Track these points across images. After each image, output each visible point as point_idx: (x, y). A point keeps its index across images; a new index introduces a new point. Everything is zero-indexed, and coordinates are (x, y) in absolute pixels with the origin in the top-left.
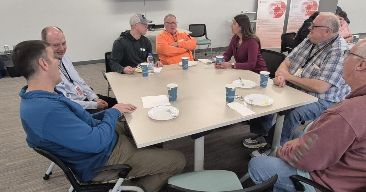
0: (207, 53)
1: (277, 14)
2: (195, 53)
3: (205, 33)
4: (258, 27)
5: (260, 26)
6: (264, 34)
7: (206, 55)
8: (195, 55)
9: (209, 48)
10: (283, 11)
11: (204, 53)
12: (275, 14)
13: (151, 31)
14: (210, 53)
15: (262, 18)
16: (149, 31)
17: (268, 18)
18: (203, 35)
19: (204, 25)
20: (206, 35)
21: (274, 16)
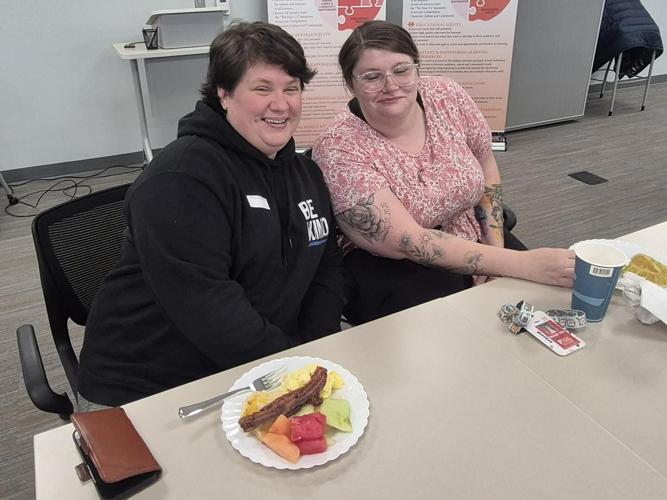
10: (373, 2)
12: (341, 12)
21: (342, 20)
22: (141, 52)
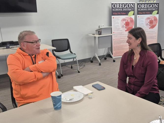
0: (73, 66)
1: (127, 28)
2: (61, 66)
3: (69, 48)
4: (114, 39)
5: (115, 38)
6: (119, 45)
7: (72, 67)
8: (61, 68)
9: (74, 60)
10: (132, 25)
11: (70, 66)
12: (126, 28)
13: (9, 48)
14: (76, 65)
15: (116, 32)
16: (6, 48)
17: (121, 31)
18: (67, 50)
19: (67, 40)
20: (70, 50)
21: (126, 29)
22: (97, 36)
